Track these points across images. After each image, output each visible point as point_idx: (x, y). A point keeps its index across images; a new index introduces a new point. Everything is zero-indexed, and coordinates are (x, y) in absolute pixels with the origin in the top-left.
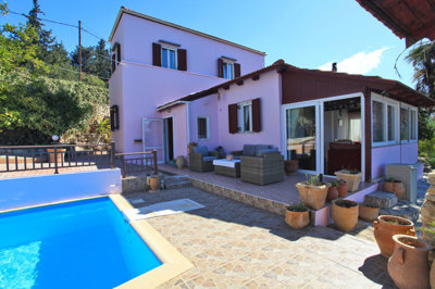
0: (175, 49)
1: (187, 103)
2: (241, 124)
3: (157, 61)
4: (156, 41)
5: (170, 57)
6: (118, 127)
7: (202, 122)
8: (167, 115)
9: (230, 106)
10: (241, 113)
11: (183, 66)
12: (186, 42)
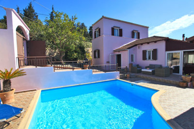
0: (118, 29)
1: (128, 50)
2: (147, 57)
3: (113, 34)
4: (112, 26)
5: (117, 32)
6: (99, 57)
7: (132, 56)
8: (118, 53)
9: (143, 51)
10: (147, 53)
11: (121, 35)
12: (122, 26)
